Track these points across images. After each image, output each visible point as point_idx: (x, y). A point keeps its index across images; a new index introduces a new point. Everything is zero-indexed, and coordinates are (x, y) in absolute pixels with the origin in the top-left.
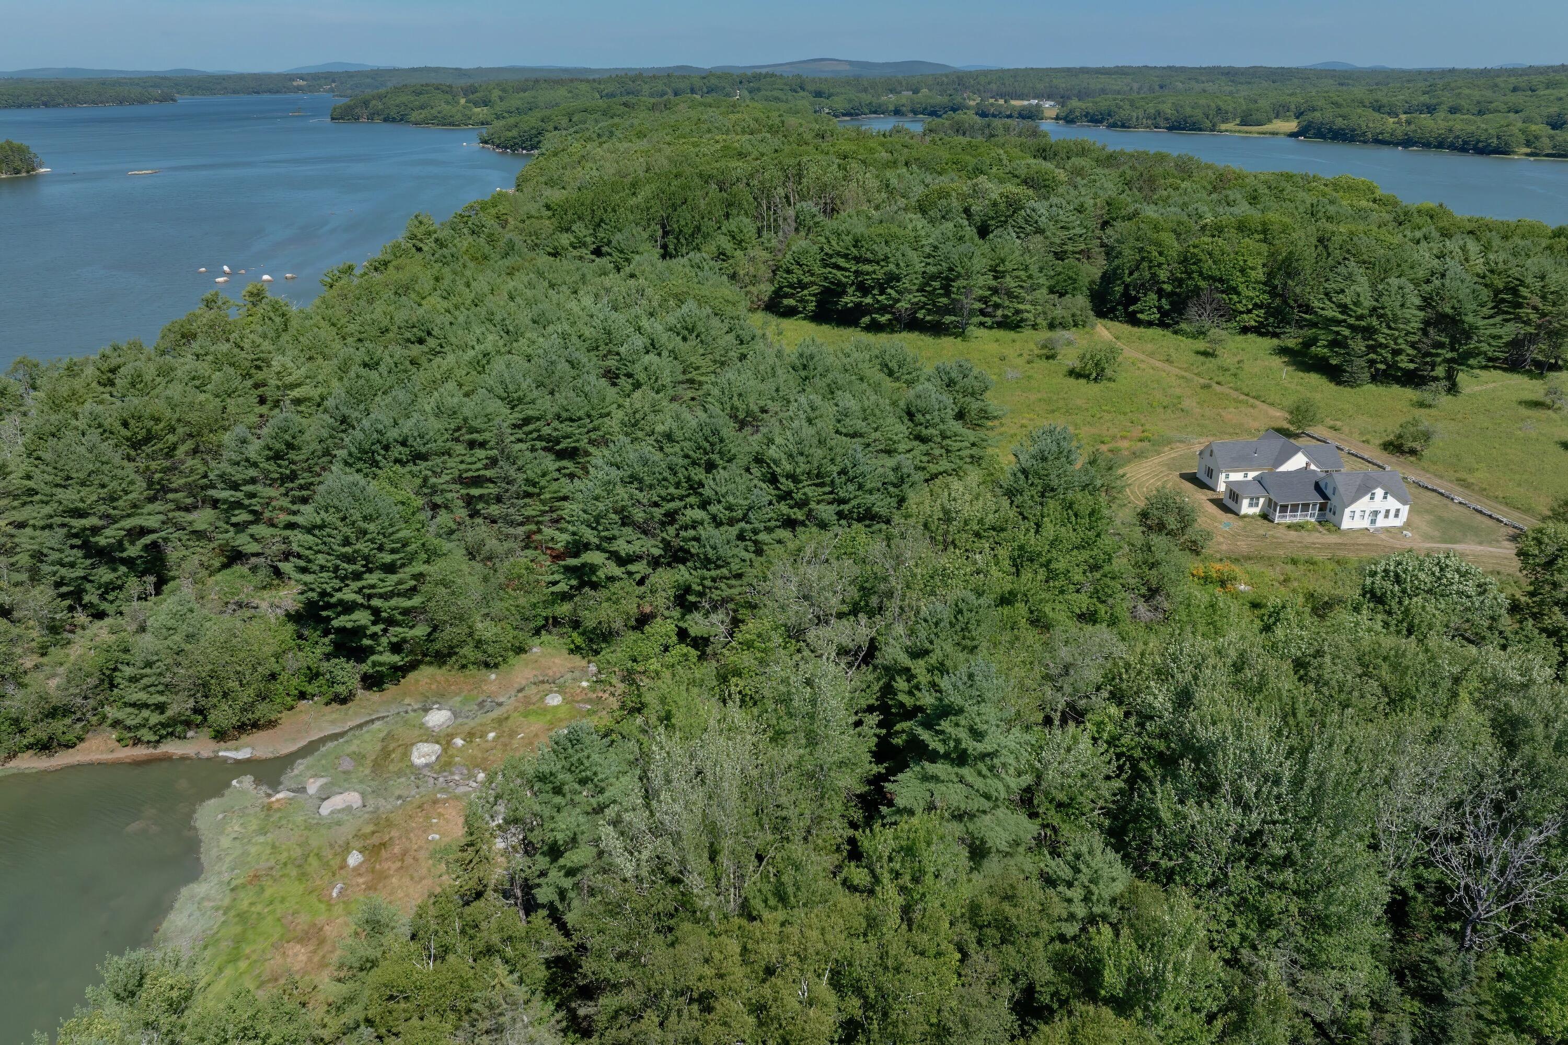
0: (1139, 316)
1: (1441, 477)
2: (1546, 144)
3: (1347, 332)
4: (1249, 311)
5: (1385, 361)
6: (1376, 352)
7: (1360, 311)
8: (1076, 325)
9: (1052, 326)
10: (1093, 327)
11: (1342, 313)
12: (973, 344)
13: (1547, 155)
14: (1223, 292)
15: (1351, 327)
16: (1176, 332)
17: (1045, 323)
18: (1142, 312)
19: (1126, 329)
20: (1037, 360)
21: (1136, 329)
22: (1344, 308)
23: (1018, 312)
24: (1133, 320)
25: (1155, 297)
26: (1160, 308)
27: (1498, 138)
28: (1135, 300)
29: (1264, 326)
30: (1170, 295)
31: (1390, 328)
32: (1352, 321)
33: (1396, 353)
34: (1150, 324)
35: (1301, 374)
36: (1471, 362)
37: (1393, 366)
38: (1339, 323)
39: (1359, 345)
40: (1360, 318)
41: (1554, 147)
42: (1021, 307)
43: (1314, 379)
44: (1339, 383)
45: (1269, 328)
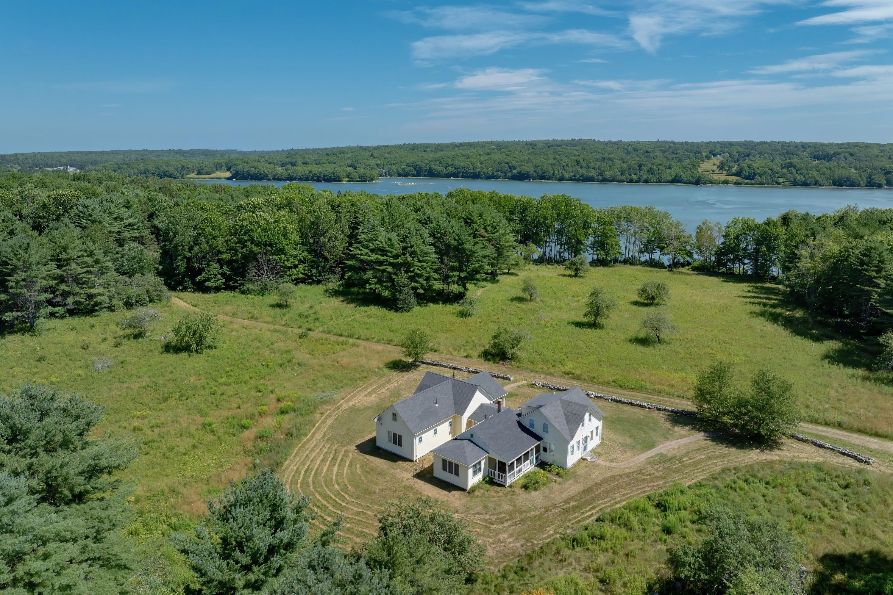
0: (207, 284)
1: (551, 375)
2: (355, 175)
3: (390, 269)
4: (296, 266)
5: (422, 287)
6: (416, 282)
7: (395, 252)
8: (150, 301)
9: (128, 305)
10: (168, 299)
11: (382, 255)
13: (357, 181)
14: (273, 254)
15: (391, 264)
16: (243, 292)
17: (121, 303)
18: (208, 280)
19: (198, 296)
20: (125, 341)
21: (207, 296)
22: (383, 252)
23: (90, 297)
24: (201, 288)
25: (217, 266)
26: (223, 275)
27: (334, 174)
28: (200, 271)
29: (310, 277)
30: (229, 263)
31: (420, 261)
32: (392, 260)
33: (428, 279)
34: (217, 289)
35: (362, 308)
36: (478, 276)
37: (430, 288)
38: (381, 263)
39: (402, 278)
40: (397, 256)
41: (359, 177)
42: (93, 291)
43: (373, 310)
44: (397, 310)
45: (314, 278)
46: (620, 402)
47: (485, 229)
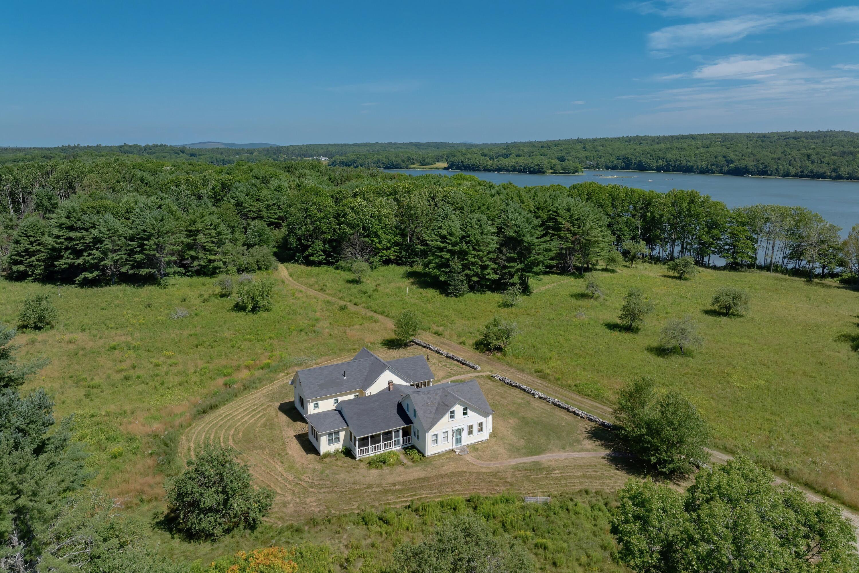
0: (311, 258)
1: (522, 370)
2: (559, 168)
3: (448, 256)
4: (389, 248)
5: (477, 275)
6: (469, 269)
7: (454, 240)
8: (260, 269)
9: (240, 271)
10: (276, 269)
11: (442, 242)
12: (169, 290)
13: (561, 173)
14: (365, 237)
15: (449, 251)
16: (337, 268)
17: (234, 269)
18: (312, 255)
19: (303, 267)
20: (213, 299)
21: (309, 268)
22: (443, 238)
23: (211, 261)
24: (309, 263)
25: (320, 243)
26: (324, 251)
27: (538, 165)
28: (307, 247)
29: (400, 258)
30: (330, 241)
31: (474, 249)
32: (449, 247)
33: (484, 268)
34: (319, 264)
35: (422, 290)
36: (535, 269)
37: (482, 278)
38: (441, 249)
39: (457, 264)
40: (455, 244)
41: (563, 170)
42: (212, 257)
43: (431, 293)
44: (447, 295)
45: (403, 259)
46: (559, 406)
47: (573, 223)
